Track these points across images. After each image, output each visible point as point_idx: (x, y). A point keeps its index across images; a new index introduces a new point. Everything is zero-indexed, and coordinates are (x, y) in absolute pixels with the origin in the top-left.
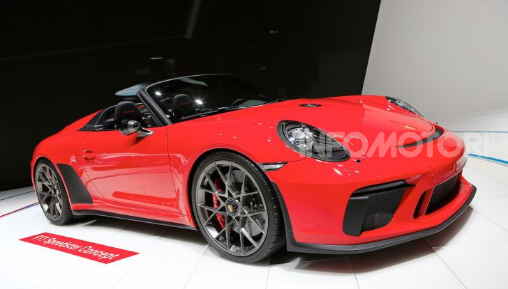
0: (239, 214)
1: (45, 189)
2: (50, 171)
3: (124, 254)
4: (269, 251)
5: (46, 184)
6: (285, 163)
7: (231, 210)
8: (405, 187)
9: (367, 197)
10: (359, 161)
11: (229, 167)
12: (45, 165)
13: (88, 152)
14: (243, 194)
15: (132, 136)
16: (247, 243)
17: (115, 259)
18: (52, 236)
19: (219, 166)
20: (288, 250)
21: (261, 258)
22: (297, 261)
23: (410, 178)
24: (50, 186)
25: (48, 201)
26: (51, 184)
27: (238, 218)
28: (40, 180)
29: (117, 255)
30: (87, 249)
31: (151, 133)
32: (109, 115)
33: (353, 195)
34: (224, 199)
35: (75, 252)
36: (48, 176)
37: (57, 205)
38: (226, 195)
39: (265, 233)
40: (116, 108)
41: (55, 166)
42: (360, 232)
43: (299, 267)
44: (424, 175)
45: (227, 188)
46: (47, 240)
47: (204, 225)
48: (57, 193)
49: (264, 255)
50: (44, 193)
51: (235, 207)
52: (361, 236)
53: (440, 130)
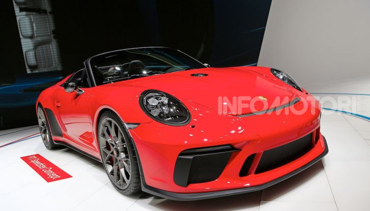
0: (120, 158)
6: (139, 124)
7: (115, 155)
8: (231, 150)
9: (191, 157)
10: (193, 127)
13: (58, 102)
14: (119, 143)
20: (142, 190)
22: (150, 200)
23: (237, 143)
28: (40, 118)
29: (59, 177)
31: (83, 92)
32: (79, 75)
33: (181, 154)
34: (113, 146)
39: (130, 175)
41: (44, 109)
42: (186, 184)
43: (151, 204)
44: (249, 142)
47: (104, 163)
51: (118, 152)
52: (188, 187)
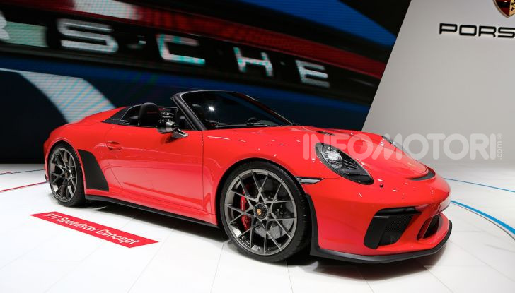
0: (266, 218)
1: (58, 170)
2: (68, 156)
3: (144, 241)
4: (291, 253)
5: (61, 166)
6: (321, 179)
7: (260, 214)
8: (414, 213)
9: (387, 217)
10: (381, 186)
11: (265, 176)
12: (63, 149)
13: (114, 143)
14: (275, 200)
15: (168, 135)
16: (270, 244)
17: (135, 245)
18: (64, 216)
19: (255, 173)
20: (311, 254)
21: (282, 259)
22: (316, 264)
23: (418, 206)
24: (64, 169)
25: (59, 183)
26: (65, 167)
27: (264, 222)
28: (54, 162)
29: (137, 241)
30: (104, 232)
31: (186, 135)
32: (133, 112)
33: (377, 214)
34: (253, 203)
35: (93, 233)
36: (65, 160)
37: (69, 188)
38: (257, 200)
39: (290, 238)
40: (141, 108)
41: (76, 150)
42: (377, 245)
45: (260, 194)
46: (60, 219)
47: (229, 224)
48: (71, 176)
49: (286, 257)
50: (57, 175)
51: (264, 212)
52: (378, 249)
53: (432, 173)
